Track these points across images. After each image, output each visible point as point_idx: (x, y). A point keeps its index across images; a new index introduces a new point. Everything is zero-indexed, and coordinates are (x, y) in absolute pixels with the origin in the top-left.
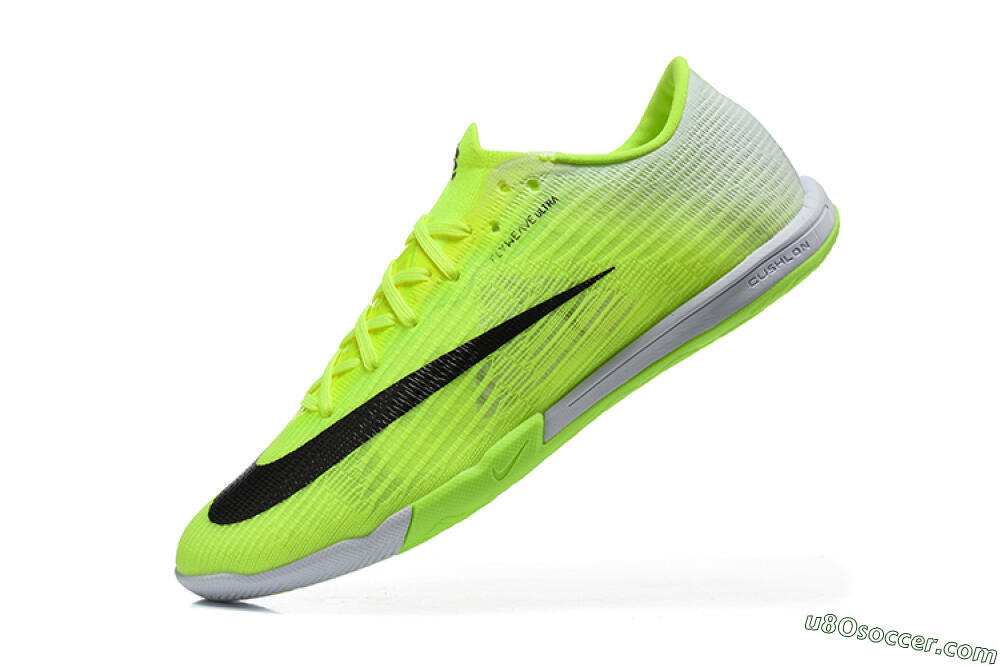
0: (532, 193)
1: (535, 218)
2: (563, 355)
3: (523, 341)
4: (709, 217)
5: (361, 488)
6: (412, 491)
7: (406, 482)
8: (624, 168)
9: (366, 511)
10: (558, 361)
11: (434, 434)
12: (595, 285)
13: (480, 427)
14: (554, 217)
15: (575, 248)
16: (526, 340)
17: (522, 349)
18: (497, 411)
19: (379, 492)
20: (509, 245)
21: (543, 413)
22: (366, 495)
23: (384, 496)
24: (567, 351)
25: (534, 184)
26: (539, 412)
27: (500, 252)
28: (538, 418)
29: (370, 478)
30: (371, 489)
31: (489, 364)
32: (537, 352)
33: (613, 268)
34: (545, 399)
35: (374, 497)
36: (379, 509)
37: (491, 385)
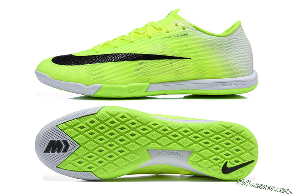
0: (182, 30)
1: (179, 36)
2: (164, 72)
3: (156, 62)
4: (223, 61)
5: (93, 73)
6: (105, 81)
7: (105, 78)
8: (209, 36)
9: (91, 79)
10: (162, 73)
11: (120, 71)
12: (183, 60)
13: (132, 76)
14: (184, 38)
15: (184, 48)
16: (157, 62)
17: (155, 64)
18: (139, 75)
19: (97, 76)
20: (168, 38)
21: (150, 84)
22: (93, 75)
23: (97, 78)
24: (166, 72)
25: (184, 29)
26: (149, 83)
27: (165, 38)
28: (148, 84)
29: (97, 72)
30: (95, 75)
31: (144, 62)
32: (158, 67)
33: (191, 59)
34: (153, 81)
35: (95, 77)
36: (94, 81)
37: (142, 68)
